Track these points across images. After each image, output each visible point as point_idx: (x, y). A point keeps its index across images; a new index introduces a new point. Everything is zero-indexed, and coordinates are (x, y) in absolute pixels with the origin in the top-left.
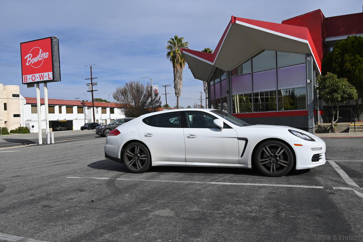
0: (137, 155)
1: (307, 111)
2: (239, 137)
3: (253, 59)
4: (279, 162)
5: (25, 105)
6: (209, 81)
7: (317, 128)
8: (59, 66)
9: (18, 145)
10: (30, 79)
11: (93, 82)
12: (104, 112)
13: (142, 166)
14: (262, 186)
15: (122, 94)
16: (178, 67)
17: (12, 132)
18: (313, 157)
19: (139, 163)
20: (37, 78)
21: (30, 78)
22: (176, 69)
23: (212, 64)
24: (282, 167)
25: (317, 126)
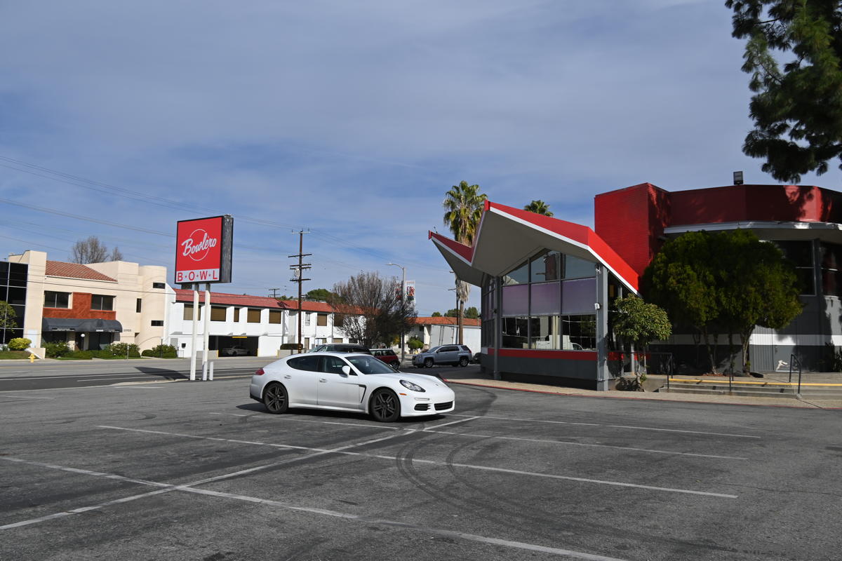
0: (276, 396)
1: (595, 354)
2: (359, 383)
3: (532, 263)
4: (388, 409)
5: (174, 303)
7: (619, 382)
8: (230, 258)
9: (159, 379)
13: (280, 407)
17: (146, 353)
19: (277, 404)
20: (197, 276)
21: (186, 276)
23: (470, 264)
24: (391, 414)
25: (619, 378)
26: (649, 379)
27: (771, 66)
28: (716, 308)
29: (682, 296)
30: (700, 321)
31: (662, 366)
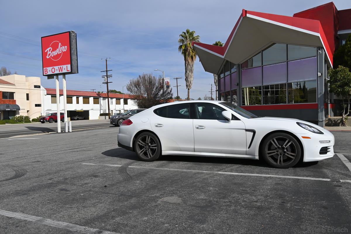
0: (148, 144)
1: (317, 104)
2: (247, 128)
3: (263, 52)
4: (286, 154)
5: (46, 95)
6: (219, 73)
7: (327, 121)
8: (76, 58)
10: (50, 71)
11: (108, 74)
12: (118, 103)
13: (153, 155)
14: (269, 177)
15: (136, 86)
16: (190, 60)
17: (34, 120)
18: (321, 150)
19: (149, 152)
20: (57, 70)
22: (187, 62)
23: (223, 57)
24: (289, 159)
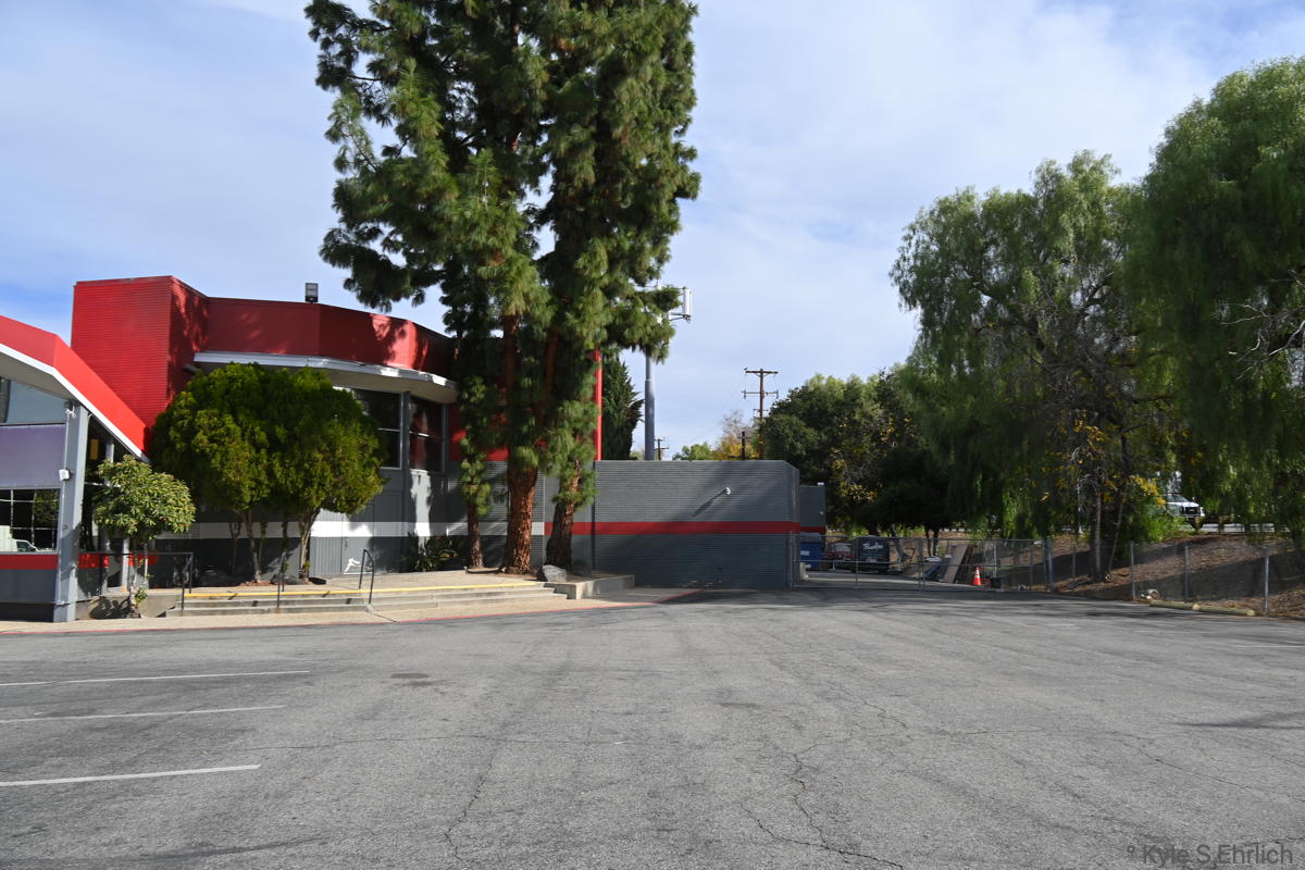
1: (55, 558)
25: (96, 598)
26: (151, 597)
27: (364, 142)
28: (266, 482)
29: (215, 462)
30: (241, 501)
31: (175, 574)
